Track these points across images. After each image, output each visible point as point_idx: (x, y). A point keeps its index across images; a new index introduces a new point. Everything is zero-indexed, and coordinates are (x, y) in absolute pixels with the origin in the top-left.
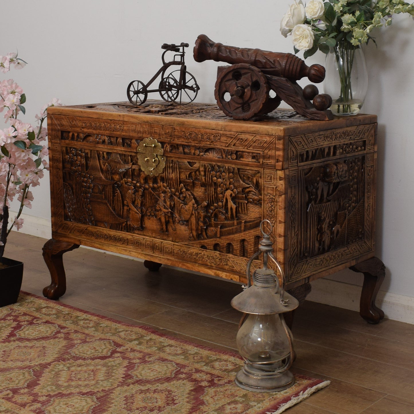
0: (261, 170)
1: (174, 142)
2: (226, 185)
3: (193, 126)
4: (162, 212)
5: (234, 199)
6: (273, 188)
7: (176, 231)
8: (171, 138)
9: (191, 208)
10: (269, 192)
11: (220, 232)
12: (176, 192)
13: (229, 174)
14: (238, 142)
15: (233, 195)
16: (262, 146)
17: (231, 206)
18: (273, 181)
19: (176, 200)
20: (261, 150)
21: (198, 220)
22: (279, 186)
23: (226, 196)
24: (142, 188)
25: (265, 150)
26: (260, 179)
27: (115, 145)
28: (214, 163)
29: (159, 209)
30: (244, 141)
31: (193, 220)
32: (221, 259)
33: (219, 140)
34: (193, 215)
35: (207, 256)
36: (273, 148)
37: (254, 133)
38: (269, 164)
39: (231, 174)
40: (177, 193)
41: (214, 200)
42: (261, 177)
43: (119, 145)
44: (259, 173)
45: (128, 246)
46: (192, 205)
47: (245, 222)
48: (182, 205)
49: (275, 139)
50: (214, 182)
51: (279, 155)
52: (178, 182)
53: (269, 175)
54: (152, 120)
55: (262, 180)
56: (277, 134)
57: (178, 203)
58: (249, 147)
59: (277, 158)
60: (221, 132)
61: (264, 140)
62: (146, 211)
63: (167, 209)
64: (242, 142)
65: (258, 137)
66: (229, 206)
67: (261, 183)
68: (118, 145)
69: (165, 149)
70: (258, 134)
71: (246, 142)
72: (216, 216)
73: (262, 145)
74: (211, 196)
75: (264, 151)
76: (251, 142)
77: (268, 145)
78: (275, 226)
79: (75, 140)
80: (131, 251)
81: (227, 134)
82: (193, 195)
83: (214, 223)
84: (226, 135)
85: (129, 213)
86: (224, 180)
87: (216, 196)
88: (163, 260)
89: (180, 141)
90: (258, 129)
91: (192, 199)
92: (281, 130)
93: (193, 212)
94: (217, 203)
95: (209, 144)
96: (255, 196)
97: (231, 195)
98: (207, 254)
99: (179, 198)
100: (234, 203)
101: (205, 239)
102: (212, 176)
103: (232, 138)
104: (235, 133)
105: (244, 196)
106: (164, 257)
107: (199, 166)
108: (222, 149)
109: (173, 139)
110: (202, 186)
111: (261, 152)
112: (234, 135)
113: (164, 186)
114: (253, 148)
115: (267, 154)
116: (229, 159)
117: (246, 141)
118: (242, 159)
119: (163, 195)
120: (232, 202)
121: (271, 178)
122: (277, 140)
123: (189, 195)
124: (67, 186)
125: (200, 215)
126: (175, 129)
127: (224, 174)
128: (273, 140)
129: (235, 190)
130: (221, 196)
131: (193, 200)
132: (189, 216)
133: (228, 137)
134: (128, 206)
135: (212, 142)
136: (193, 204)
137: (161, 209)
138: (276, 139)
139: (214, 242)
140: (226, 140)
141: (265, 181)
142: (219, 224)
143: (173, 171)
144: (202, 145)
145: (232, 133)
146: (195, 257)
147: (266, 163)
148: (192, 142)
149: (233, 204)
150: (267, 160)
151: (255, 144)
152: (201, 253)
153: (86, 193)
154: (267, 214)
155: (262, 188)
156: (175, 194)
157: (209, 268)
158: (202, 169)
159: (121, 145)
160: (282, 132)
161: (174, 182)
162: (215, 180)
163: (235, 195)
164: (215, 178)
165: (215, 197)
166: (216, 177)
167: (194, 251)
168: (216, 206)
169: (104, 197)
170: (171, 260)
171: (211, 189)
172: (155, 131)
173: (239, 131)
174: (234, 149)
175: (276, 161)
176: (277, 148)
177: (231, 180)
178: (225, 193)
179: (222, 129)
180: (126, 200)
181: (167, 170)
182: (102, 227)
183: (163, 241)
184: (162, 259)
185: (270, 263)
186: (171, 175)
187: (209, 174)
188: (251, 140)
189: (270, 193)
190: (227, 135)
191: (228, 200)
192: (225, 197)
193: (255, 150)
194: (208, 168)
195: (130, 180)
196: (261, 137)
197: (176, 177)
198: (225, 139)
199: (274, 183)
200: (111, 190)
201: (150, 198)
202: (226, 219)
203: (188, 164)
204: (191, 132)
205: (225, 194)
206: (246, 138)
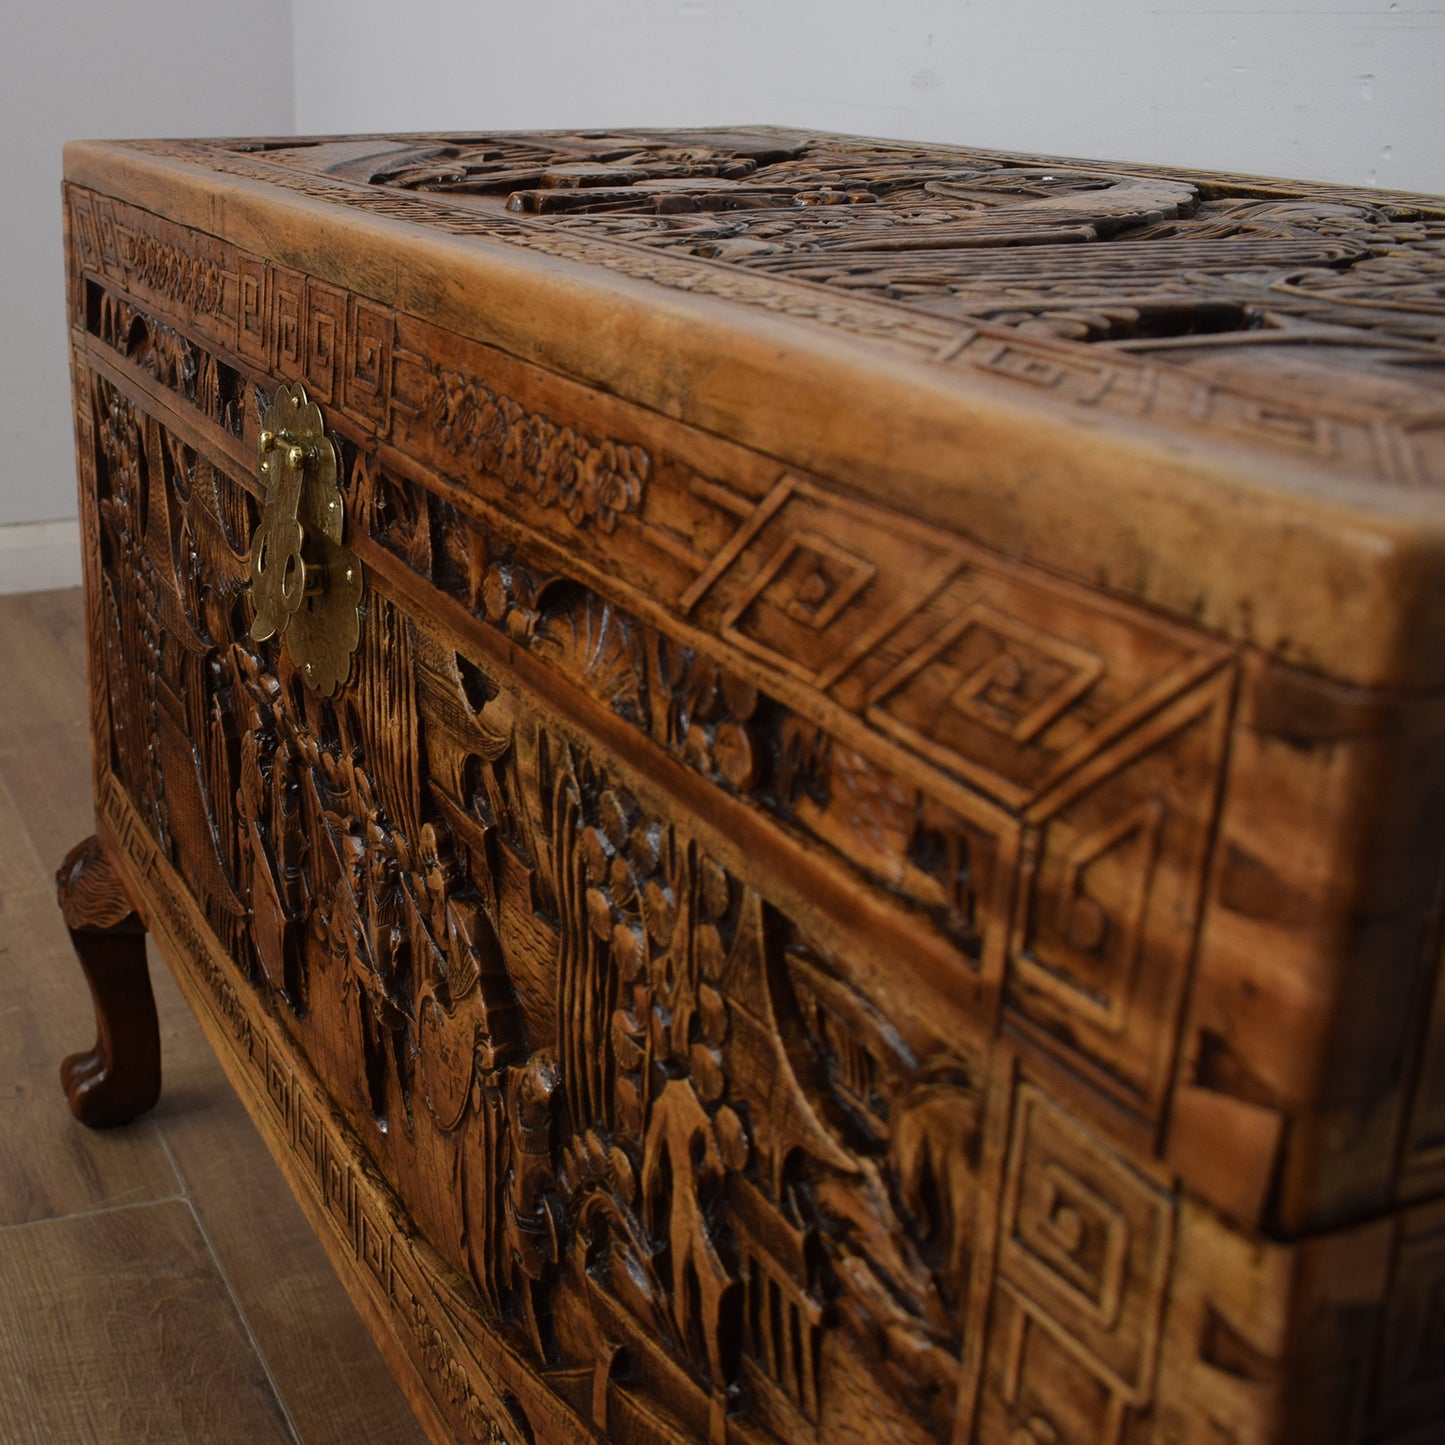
0: (992, 1066)
1: (394, 454)
2: (667, 1015)
4: (351, 971)
5: (714, 1193)
6: (1105, 1392)
7: (413, 1150)
8: (380, 411)
9: (467, 1058)
10: (1051, 1396)
13: (691, 926)
14: (782, 593)
15: (713, 1158)
16: (1035, 739)
17: (691, 1249)
18: (1109, 1298)
20: (1014, 796)
22: (1176, 1419)
23: (664, 1126)
25: (1059, 814)
26: (958, 1170)
28: (600, 753)
29: (341, 939)
30: (842, 597)
33: (633, 522)
34: (475, 1115)
36: (1176, 833)
37: (956, 516)
38: (1089, 1039)
39: (710, 936)
41: (591, 1084)
42: (973, 1150)
43: (211, 411)
44: (960, 1079)
46: (472, 1038)
49: (1216, 691)
50: (594, 932)
51: (1250, 989)
53: (1077, 1191)
55: (986, 1200)
56: (1267, 631)
58: (884, 703)
59: (1207, 1015)
60: (657, 432)
61: (1072, 671)
63: (372, 969)
64: (816, 604)
65: (999, 592)
66: (679, 1238)
67: (971, 1224)
68: (207, 410)
69: (351, 497)
70: (999, 552)
71: (855, 616)
72: (599, 1240)
73: (1025, 729)
74: (577, 1040)
75: (1043, 827)
76: (908, 637)
77: (1105, 764)
81: (700, 462)
84: (694, 471)
85: (253, 875)
86: (659, 964)
87: (602, 1067)
89: (419, 451)
91: (473, 990)
92: (1341, 579)
93: (477, 1099)
94: (607, 1136)
95: (566, 543)
96: (900, 1314)
97: (698, 1147)
102: (583, 867)
103: (734, 520)
104: (772, 469)
105: (798, 1237)
107: (513, 733)
109: (388, 425)
110: (538, 908)
111: (1008, 832)
112: (760, 500)
113: (360, 788)
114: (928, 733)
115: (1079, 888)
116: (692, 756)
117: (858, 599)
118: (808, 811)
120: (696, 1213)
121: (1092, 1238)
122: (1264, 731)
123: (459, 938)
126: (398, 340)
128: (1190, 706)
129: (729, 1117)
130: (627, 1089)
131: (479, 1000)
133: (704, 500)
135: (586, 523)
136: (479, 1035)
137: (346, 944)
138: (1246, 713)
140: (688, 541)
141: (1016, 1234)
143: (392, 698)
144: (528, 533)
145: (745, 465)
147: (1048, 1008)
148: (472, 479)
149: (702, 1240)
150: (1062, 974)
151: (950, 675)
155: (978, 1289)
158: (526, 762)
159: (215, 413)
160: (1358, 609)
162: (599, 916)
163: (730, 1173)
164: (604, 903)
165: (597, 1071)
166: (607, 888)
168: (599, 1158)
171: (578, 985)
172: (323, 336)
173: (803, 456)
174: (738, 666)
175: (1191, 1048)
176: (1238, 856)
177: (712, 998)
178: (655, 1090)
179: (665, 393)
181: (368, 676)
186: (383, 720)
187: (566, 834)
188: (909, 602)
190: (697, 484)
191: (677, 1182)
192: (655, 1127)
193: (946, 771)
194: (562, 773)
196: (1041, 608)
197: (405, 751)
198: (684, 524)
199: (1125, 1336)
200: (200, 693)
202: (661, 1325)
203: (457, 676)
204: (474, 381)
205: (658, 1104)
206: (864, 571)
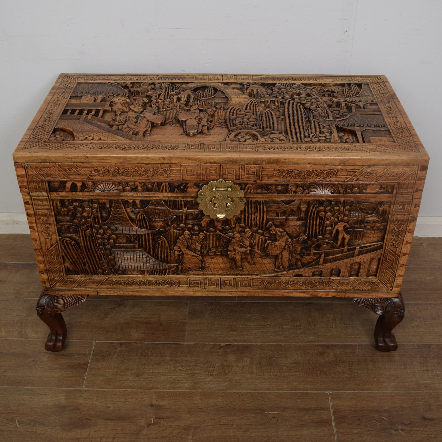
1: (263, 182)
2: (338, 218)
3: (294, 163)
4: (237, 252)
6: (405, 215)
7: (255, 265)
8: (257, 178)
9: (283, 244)
11: (324, 260)
12: (258, 230)
13: (344, 208)
17: (344, 236)
18: (405, 209)
19: (257, 237)
20: (396, 182)
21: (292, 252)
22: (412, 212)
23: (338, 228)
24: (204, 232)
25: (401, 181)
26: (388, 209)
27: (156, 191)
28: (324, 199)
29: (232, 249)
30: (373, 174)
31: (286, 254)
32: (321, 282)
33: (335, 176)
34: (286, 249)
35: (303, 282)
37: (389, 165)
38: (405, 194)
39: (347, 207)
40: (260, 231)
41: (318, 232)
42: (390, 206)
43: (164, 191)
44: (388, 203)
45: (179, 288)
47: (361, 248)
48: (270, 242)
49: (416, 169)
50: (319, 216)
51: (420, 185)
52: (265, 221)
53: (402, 204)
54: (223, 161)
56: (420, 165)
57: (260, 239)
59: (416, 188)
60: (339, 167)
61: (402, 172)
62: (208, 252)
63: (246, 248)
64: (369, 175)
65: (393, 169)
66: (340, 237)
67: (389, 212)
68: (162, 191)
69: (246, 191)
70: (394, 166)
72: (318, 247)
73: (397, 177)
74: (314, 229)
76: (382, 175)
77: (406, 177)
78: (400, 247)
79: (79, 190)
80: (184, 291)
82: (285, 231)
83: (314, 252)
84: (347, 169)
85: (183, 257)
87: (321, 229)
88: (236, 293)
89: (272, 180)
90: (395, 161)
93: (286, 247)
94: (323, 235)
95: (318, 181)
97: (345, 226)
98: (302, 280)
99: (263, 235)
100: (348, 232)
101: (301, 268)
102: (318, 211)
103: (355, 172)
104: (361, 167)
106: (237, 290)
107: (300, 204)
108: (340, 184)
109: (261, 179)
110: (297, 220)
111: (396, 184)
112: (359, 169)
113: (240, 227)
115: (404, 185)
116: (348, 193)
117: (375, 174)
119: (238, 235)
120: (344, 232)
121: (404, 206)
122: (420, 171)
123: (280, 232)
124: (67, 241)
125: (296, 248)
126: (263, 168)
127: (337, 208)
128: (414, 171)
129: (351, 221)
130: (329, 228)
131: (287, 236)
132: (279, 252)
133: (349, 171)
134: (180, 251)
135: (324, 179)
136: (287, 240)
139: (313, 270)
140: (346, 175)
142: (322, 252)
143: (257, 211)
144: (309, 182)
145: (355, 167)
146: (285, 285)
147: (400, 194)
148: (291, 180)
150: (402, 191)
152: (294, 281)
153: (104, 245)
154: (392, 238)
155: (390, 216)
156: (256, 232)
157: (304, 292)
158: (303, 206)
159: (168, 191)
161: (258, 221)
162: (322, 215)
163: (350, 226)
164: (323, 213)
165: (319, 230)
166: (324, 211)
167: (283, 280)
168: (320, 238)
169: (137, 246)
170: (248, 291)
171: (315, 223)
172: (229, 172)
173: (366, 165)
174: (356, 183)
175: (415, 190)
176: (419, 178)
178: (335, 225)
179: (339, 163)
180: (177, 246)
181: (247, 211)
182: (134, 275)
183: (236, 277)
184: (233, 292)
185: (386, 278)
186: (253, 215)
187: (314, 209)
188: (383, 172)
189: (399, 220)
193: (388, 182)
194: (313, 204)
195: (183, 225)
196: (398, 168)
199: (407, 210)
200: (150, 238)
201: (215, 239)
202: (333, 247)
203: (282, 202)
204: (291, 169)
206: (376, 171)
